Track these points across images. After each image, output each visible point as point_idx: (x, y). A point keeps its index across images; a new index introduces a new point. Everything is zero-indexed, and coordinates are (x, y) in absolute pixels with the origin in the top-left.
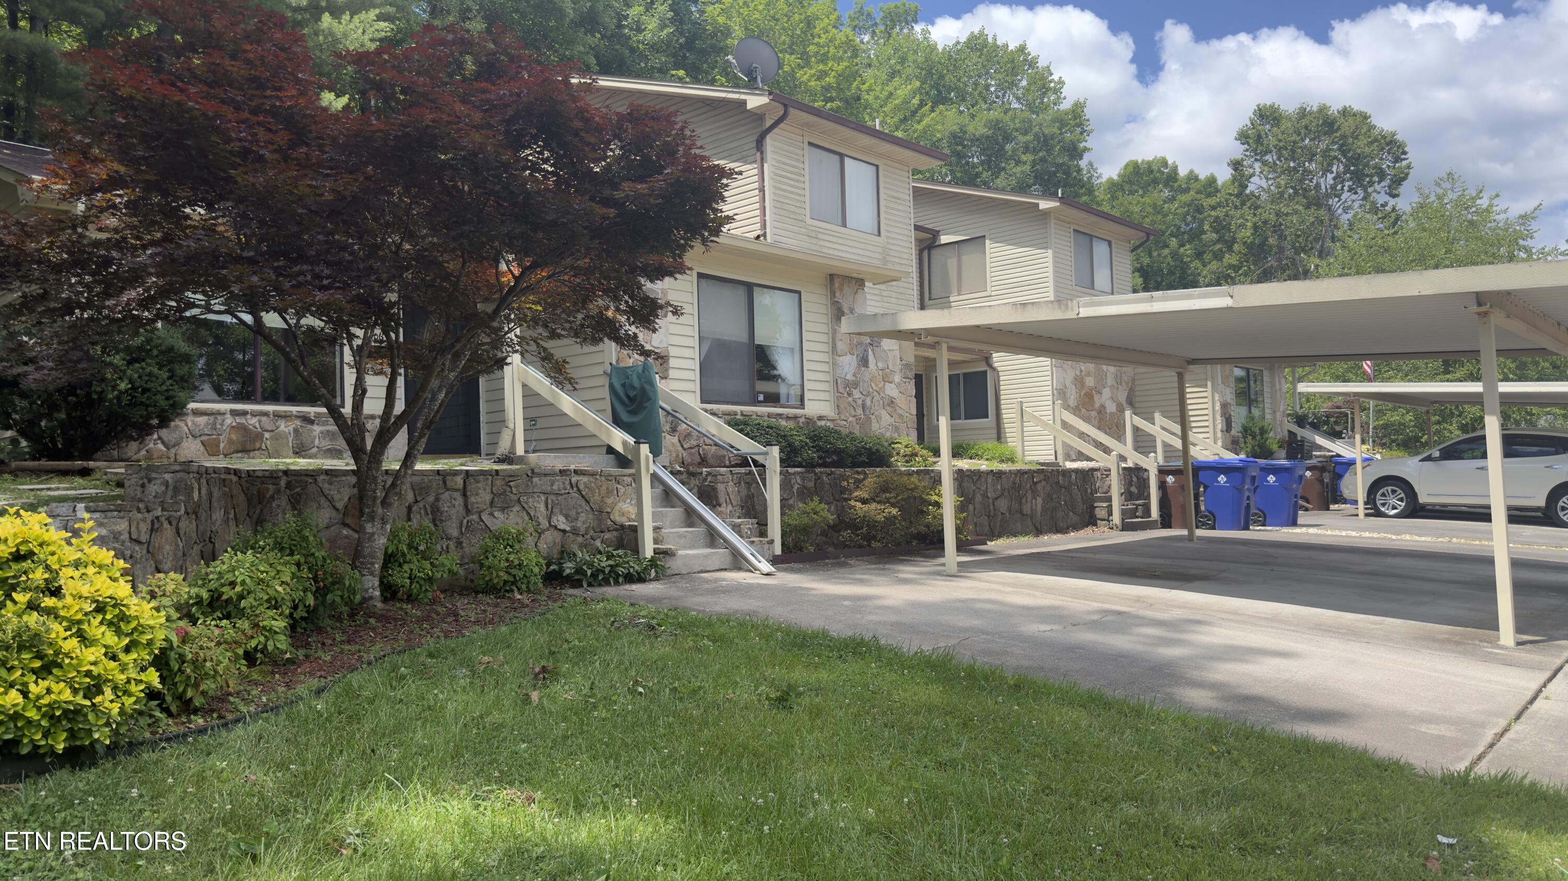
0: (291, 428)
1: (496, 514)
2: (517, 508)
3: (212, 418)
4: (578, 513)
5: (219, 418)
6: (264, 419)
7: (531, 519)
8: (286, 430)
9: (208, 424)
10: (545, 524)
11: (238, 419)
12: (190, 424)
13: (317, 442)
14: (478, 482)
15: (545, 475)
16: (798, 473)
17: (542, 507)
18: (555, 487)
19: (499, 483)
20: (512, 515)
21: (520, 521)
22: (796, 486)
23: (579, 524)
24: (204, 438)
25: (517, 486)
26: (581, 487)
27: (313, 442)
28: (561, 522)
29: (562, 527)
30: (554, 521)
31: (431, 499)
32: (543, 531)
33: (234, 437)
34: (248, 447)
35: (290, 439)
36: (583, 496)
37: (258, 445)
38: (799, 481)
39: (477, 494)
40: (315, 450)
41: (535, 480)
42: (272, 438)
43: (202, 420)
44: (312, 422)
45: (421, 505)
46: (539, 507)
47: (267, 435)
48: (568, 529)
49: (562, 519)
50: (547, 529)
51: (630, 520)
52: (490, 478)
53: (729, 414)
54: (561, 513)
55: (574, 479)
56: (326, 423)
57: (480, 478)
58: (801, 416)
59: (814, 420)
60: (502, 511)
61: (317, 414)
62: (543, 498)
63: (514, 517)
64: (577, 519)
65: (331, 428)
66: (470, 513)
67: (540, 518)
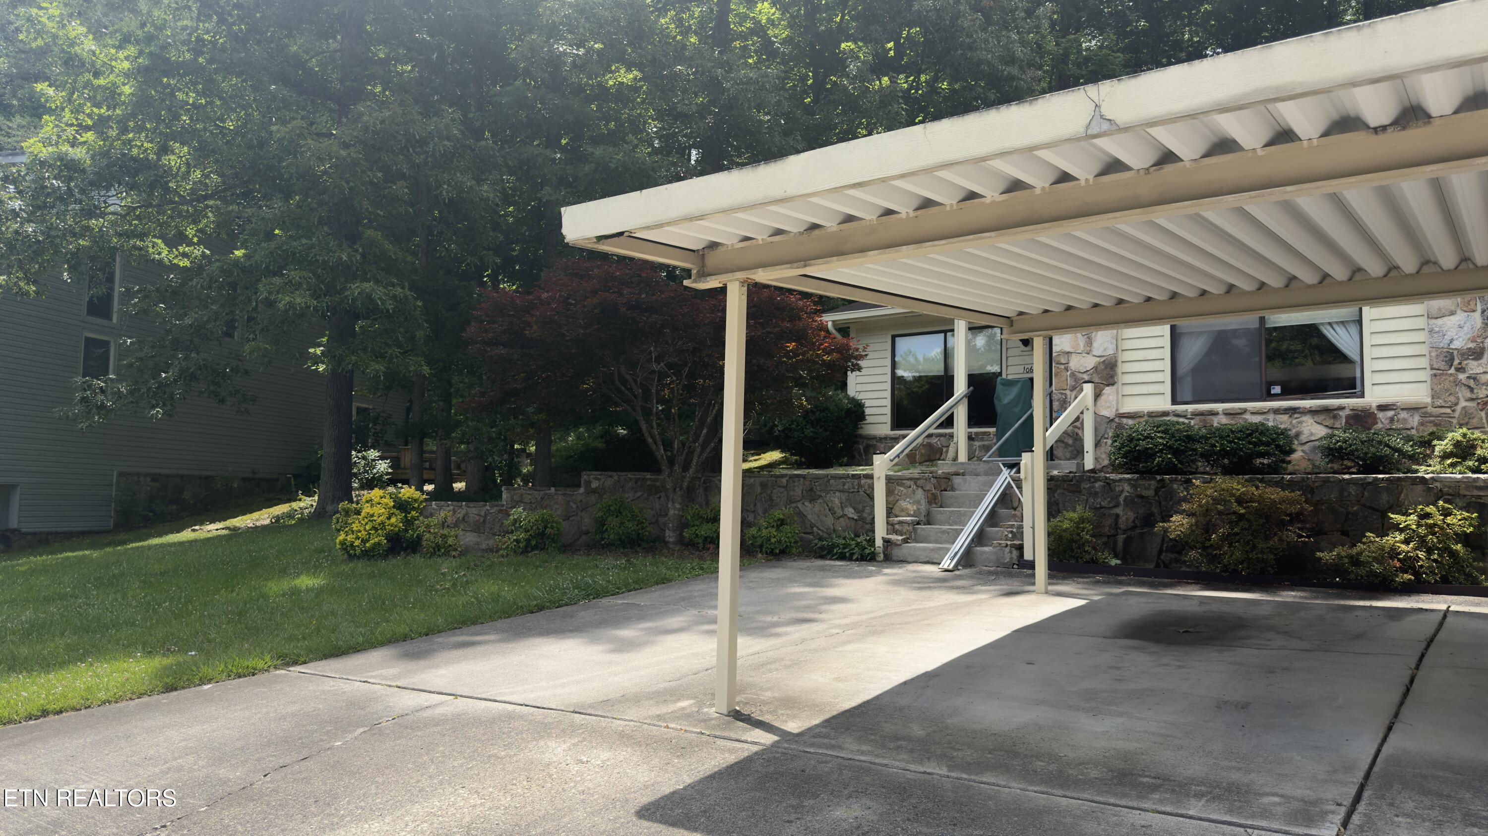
1: (806, 504)
2: (820, 501)
4: (864, 507)
7: (830, 510)
10: (839, 512)
14: (794, 482)
15: (841, 478)
16: (1129, 480)
17: (837, 501)
18: (846, 487)
19: (807, 483)
20: (817, 505)
21: (822, 510)
22: (1125, 494)
23: (865, 515)
25: (820, 485)
26: (866, 487)
28: (850, 512)
29: (851, 516)
30: (846, 512)
31: (769, 492)
32: (838, 518)
38: (1127, 488)
39: (793, 490)
41: (832, 481)
45: (763, 496)
46: (836, 500)
47: (945, 449)
49: (851, 510)
50: (841, 517)
51: (909, 515)
52: (802, 480)
53: (1201, 414)
54: (851, 505)
55: (863, 481)
56: (982, 440)
57: (796, 479)
58: (1341, 408)
59: (1372, 411)
60: (810, 502)
61: (976, 433)
62: (837, 494)
63: (817, 507)
64: (863, 511)
65: (986, 443)
66: (791, 502)
67: (836, 509)
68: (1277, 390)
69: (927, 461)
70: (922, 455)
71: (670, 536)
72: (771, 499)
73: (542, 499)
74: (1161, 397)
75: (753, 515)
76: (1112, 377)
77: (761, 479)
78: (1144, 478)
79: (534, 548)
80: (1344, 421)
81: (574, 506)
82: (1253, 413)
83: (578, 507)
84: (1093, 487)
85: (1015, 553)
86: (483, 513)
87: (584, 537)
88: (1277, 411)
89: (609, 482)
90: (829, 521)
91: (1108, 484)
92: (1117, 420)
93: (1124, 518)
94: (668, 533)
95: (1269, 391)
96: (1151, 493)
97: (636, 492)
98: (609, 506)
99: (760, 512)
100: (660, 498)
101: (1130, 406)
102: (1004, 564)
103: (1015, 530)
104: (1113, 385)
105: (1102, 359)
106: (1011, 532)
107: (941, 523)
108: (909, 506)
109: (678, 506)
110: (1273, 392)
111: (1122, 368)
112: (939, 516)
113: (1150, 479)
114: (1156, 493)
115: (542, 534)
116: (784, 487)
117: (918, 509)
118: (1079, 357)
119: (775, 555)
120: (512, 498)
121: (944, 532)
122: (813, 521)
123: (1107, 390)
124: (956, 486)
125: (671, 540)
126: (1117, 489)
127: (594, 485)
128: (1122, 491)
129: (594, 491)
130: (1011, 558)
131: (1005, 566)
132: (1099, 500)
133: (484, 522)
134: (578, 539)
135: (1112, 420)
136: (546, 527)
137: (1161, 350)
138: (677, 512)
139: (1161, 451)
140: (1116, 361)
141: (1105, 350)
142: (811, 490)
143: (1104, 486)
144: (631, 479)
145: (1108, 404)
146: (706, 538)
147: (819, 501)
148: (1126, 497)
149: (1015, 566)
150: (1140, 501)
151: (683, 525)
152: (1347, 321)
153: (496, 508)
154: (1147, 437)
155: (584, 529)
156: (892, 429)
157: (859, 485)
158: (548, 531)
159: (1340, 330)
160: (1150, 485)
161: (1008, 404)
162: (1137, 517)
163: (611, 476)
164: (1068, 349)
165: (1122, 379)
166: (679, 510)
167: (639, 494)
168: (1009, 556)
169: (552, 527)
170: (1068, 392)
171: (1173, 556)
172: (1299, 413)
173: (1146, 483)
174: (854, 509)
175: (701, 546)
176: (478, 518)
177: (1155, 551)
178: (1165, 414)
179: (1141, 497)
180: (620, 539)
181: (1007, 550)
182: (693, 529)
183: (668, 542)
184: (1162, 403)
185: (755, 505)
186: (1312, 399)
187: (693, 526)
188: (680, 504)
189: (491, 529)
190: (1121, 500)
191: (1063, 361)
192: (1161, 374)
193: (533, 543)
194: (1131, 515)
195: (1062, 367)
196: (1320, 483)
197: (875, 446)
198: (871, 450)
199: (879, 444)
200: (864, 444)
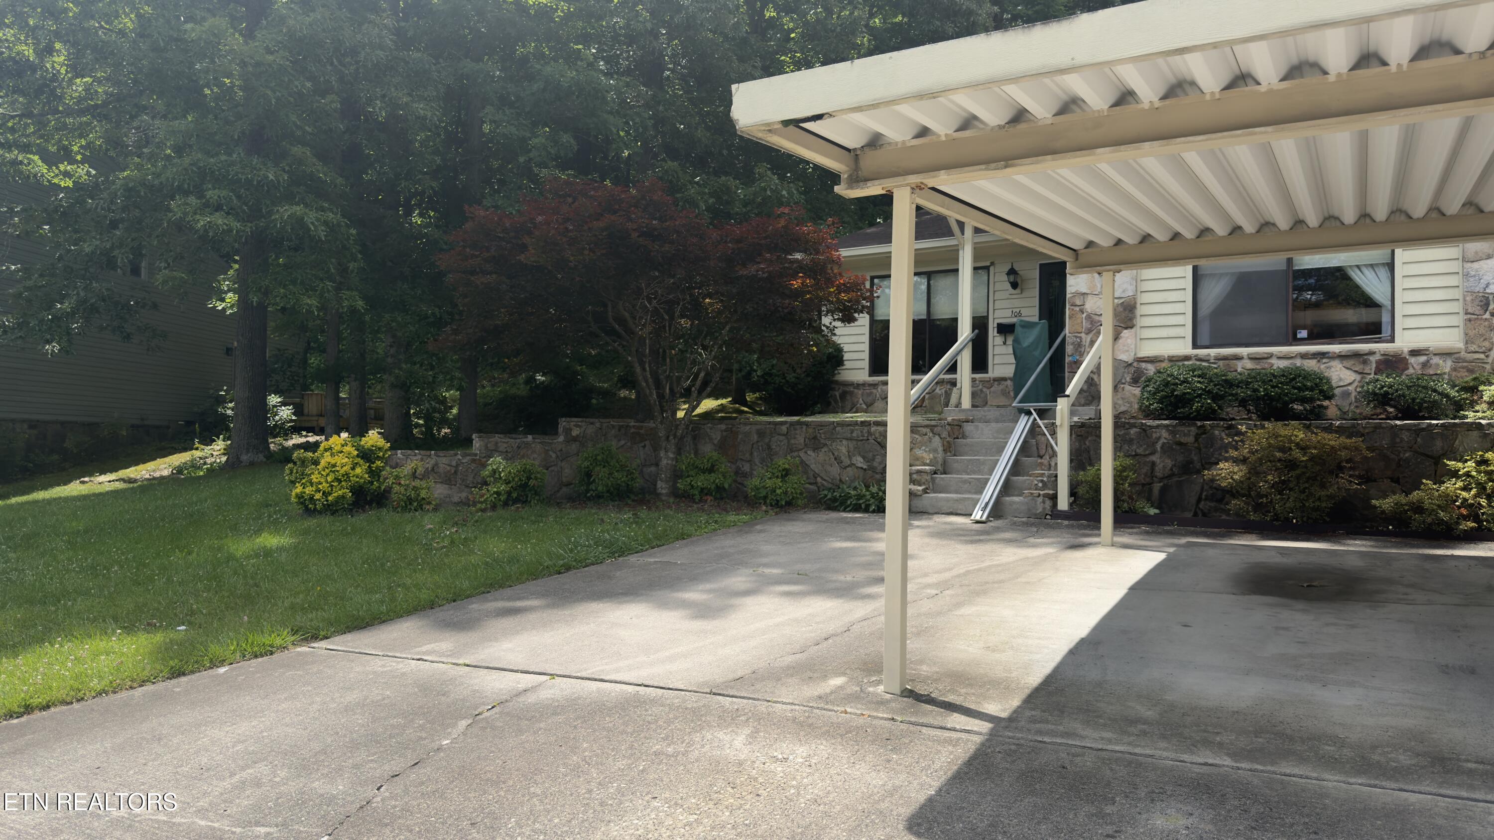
0: (943, 391)
1: (809, 452)
2: (825, 449)
4: (874, 456)
7: (836, 459)
8: (939, 392)
10: (847, 462)
14: (795, 429)
15: (848, 425)
16: (1167, 426)
17: (844, 450)
18: (854, 435)
19: (810, 430)
20: (821, 454)
21: (827, 459)
22: (1162, 441)
23: (875, 464)
25: (824, 433)
26: (877, 435)
28: (859, 461)
29: (860, 465)
30: (854, 461)
31: (767, 440)
32: (845, 468)
35: (943, 398)
36: (879, 443)
38: (1165, 434)
39: (795, 438)
41: (838, 429)
42: (929, 398)
45: (760, 444)
46: (843, 448)
47: (927, 396)
48: (865, 467)
49: (860, 459)
50: (849, 466)
51: (925, 465)
52: (804, 427)
53: (1225, 358)
54: (860, 454)
55: (873, 429)
57: (798, 427)
58: (1372, 353)
59: (1403, 356)
60: (814, 451)
62: (844, 442)
63: (822, 456)
64: (873, 460)
66: (792, 451)
67: (843, 458)
68: (1303, 334)
71: (662, 487)
72: (769, 448)
73: (519, 447)
74: (1182, 340)
75: (748, 465)
76: (1131, 319)
77: (759, 427)
78: (1184, 424)
79: (516, 501)
80: (1374, 365)
81: (554, 456)
82: (1279, 358)
83: (557, 457)
84: (1128, 434)
85: (1048, 503)
86: (454, 463)
87: (564, 489)
88: (1304, 356)
89: (591, 430)
90: (835, 470)
91: (1144, 430)
92: (1135, 364)
93: (1161, 466)
94: (660, 484)
95: (1295, 335)
96: (1190, 439)
97: (619, 440)
98: (597, 455)
99: (757, 461)
100: (644, 447)
101: (1149, 350)
102: (1036, 514)
103: (1045, 479)
104: (1131, 327)
105: (1121, 301)
106: (1042, 481)
107: (958, 473)
108: (925, 455)
109: (671, 455)
110: (1299, 336)
111: (1141, 310)
112: (956, 465)
113: (1189, 426)
114: (1196, 440)
115: (524, 486)
116: (784, 435)
117: (935, 458)
118: (1095, 298)
119: (782, 507)
120: (486, 447)
121: (965, 482)
122: (817, 471)
123: (1126, 333)
124: (967, 434)
125: (664, 491)
126: (1154, 436)
127: (575, 432)
128: (1159, 438)
129: (575, 439)
130: (1044, 509)
131: (1037, 516)
132: (1134, 447)
133: (456, 472)
134: (558, 491)
135: (1130, 364)
136: (529, 478)
137: (1183, 292)
138: (670, 462)
139: (1200, 396)
140: (1135, 303)
141: (1124, 291)
142: (815, 438)
143: (1140, 433)
144: (613, 426)
145: (1126, 348)
146: (702, 489)
147: (823, 450)
148: (1164, 444)
149: (1048, 517)
150: (1178, 448)
151: (677, 475)
152: (1377, 265)
153: (468, 458)
154: (1184, 382)
155: (564, 480)
156: (870, 376)
157: (870, 433)
158: (532, 483)
159: (1368, 273)
160: (1189, 431)
161: (1029, 346)
162: (1174, 465)
163: (592, 423)
164: (1084, 290)
165: (1141, 322)
166: (672, 459)
167: (622, 442)
168: (1042, 506)
169: (536, 478)
170: (1083, 335)
171: (1213, 504)
172: (1328, 358)
173: (1186, 430)
174: (864, 458)
175: (697, 497)
176: (448, 468)
177: (1193, 500)
178: (1187, 358)
179: (1180, 444)
180: (608, 491)
181: (1040, 499)
182: (688, 480)
183: (660, 494)
184: (1183, 347)
185: (751, 454)
186: (1340, 343)
187: (688, 476)
188: (674, 453)
189: (463, 480)
190: (1158, 446)
191: (1078, 303)
192: (1182, 317)
193: (515, 495)
194: (1169, 463)
195: (1077, 309)
196: (1371, 430)
197: (851, 393)
198: (848, 397)
199: (856, 391)
200: (840, 391)
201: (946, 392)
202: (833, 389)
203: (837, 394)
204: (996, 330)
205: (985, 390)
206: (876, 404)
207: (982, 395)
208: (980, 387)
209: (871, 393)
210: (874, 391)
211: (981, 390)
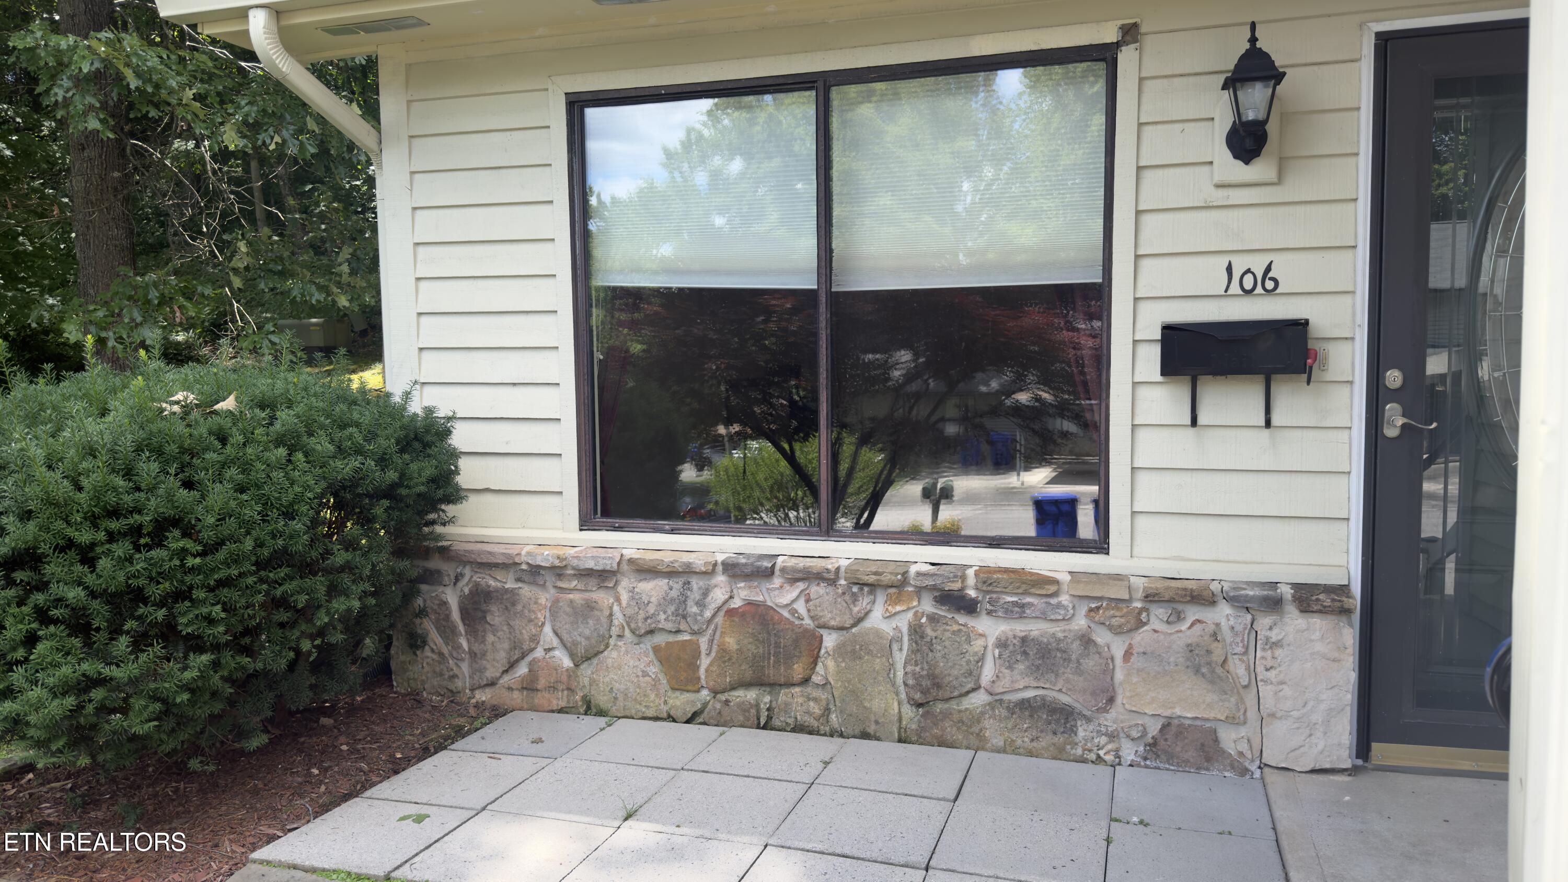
0: (903, 622)
3: (677, 584)
5: (696, 584)
6: (817, 590)
8: (887, 628)
9: (666, 601)
11: (743, 593)
12: (625, 597)
13: (988, 673)
24: (660, 639)
27: (973, 673)
33: (731, 642)
34: (771, 673)
35: (900, 658)
37: (798, 671)
40: (978, 700)
42: (840, 651)
43: (653, 589)
44: (969, 607)
47: (830, 641)
56: (1018, 611)
61: (987, 577)
65: (1035, 628)
69: (747, 685)
70: (724, 656)
156: (586, 523)
197: (508, 600)
198: (495, 617)
199: (526, 591)
200: (465, 587)
201: (916, 631)
202: (432, 577)
203: (452, 598)
204: (1152, 357)
205: (1102, 637)
206: (611, 656)
207: (1090, 663)
208: (1081, 622)
209: (590, 606)
210: (603, 598)
211: (1087, 641)
